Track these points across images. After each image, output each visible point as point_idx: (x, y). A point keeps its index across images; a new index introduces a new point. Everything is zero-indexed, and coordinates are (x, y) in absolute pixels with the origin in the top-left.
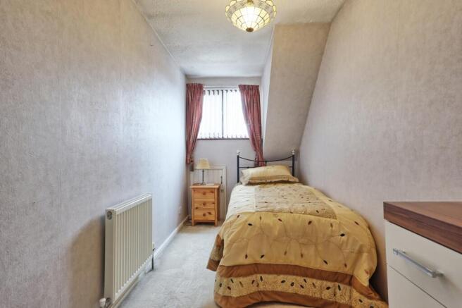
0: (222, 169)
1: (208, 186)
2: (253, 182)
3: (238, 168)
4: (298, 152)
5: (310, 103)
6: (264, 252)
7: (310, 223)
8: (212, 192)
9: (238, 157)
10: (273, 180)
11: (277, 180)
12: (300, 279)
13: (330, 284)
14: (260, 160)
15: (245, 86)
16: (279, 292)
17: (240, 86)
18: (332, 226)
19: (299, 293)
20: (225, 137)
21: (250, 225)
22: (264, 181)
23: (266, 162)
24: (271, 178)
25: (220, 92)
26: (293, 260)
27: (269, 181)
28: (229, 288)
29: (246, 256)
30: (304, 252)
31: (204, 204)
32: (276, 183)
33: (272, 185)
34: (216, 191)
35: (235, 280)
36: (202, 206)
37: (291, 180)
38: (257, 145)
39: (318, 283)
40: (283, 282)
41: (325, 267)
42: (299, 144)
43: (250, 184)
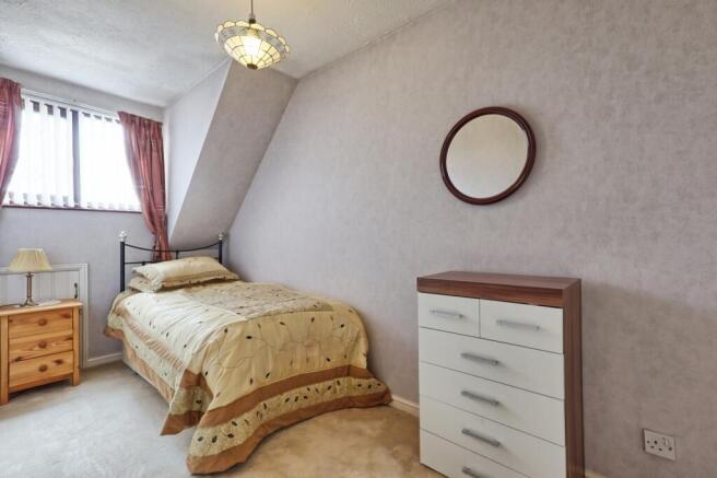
0: (78, 270)
1: (42, 307)
2: (170, 285)
3: (123, 264)
4: (226, 236)
5: (256, 170)
6: (270, 368)
7: (313, 320)
8: (67, 316)
9: (123, 244)
10: (202, 280)
11: (207, 279)
12: (303, 390)
13: (329, 383)
14: (164, 249)
15: (133, 116)
16: (285, 415)
17: (122, 114)
18: (332, 319)
19: (303, 407)
20: (84, 205)
21: (249, 337)
22: (187, 282)
23: (177, 252)
24: (197, 276)
25: (69, 115)
26: (299, 368)
27: (195, 281)
28: (231, 436)
29: (251, 381)
30: (310, 355)
31: (43, 345)
32: (205, 284)
33: (201, 287)
34: (76, 314)
35: (238, 421)
36: (37, 351)
37: (228, 277)
38: (157, 224)
39: (320, 386)
40: (287, 400)
41: (329, 366)
42: (230, 226)
43: (164, 289)
